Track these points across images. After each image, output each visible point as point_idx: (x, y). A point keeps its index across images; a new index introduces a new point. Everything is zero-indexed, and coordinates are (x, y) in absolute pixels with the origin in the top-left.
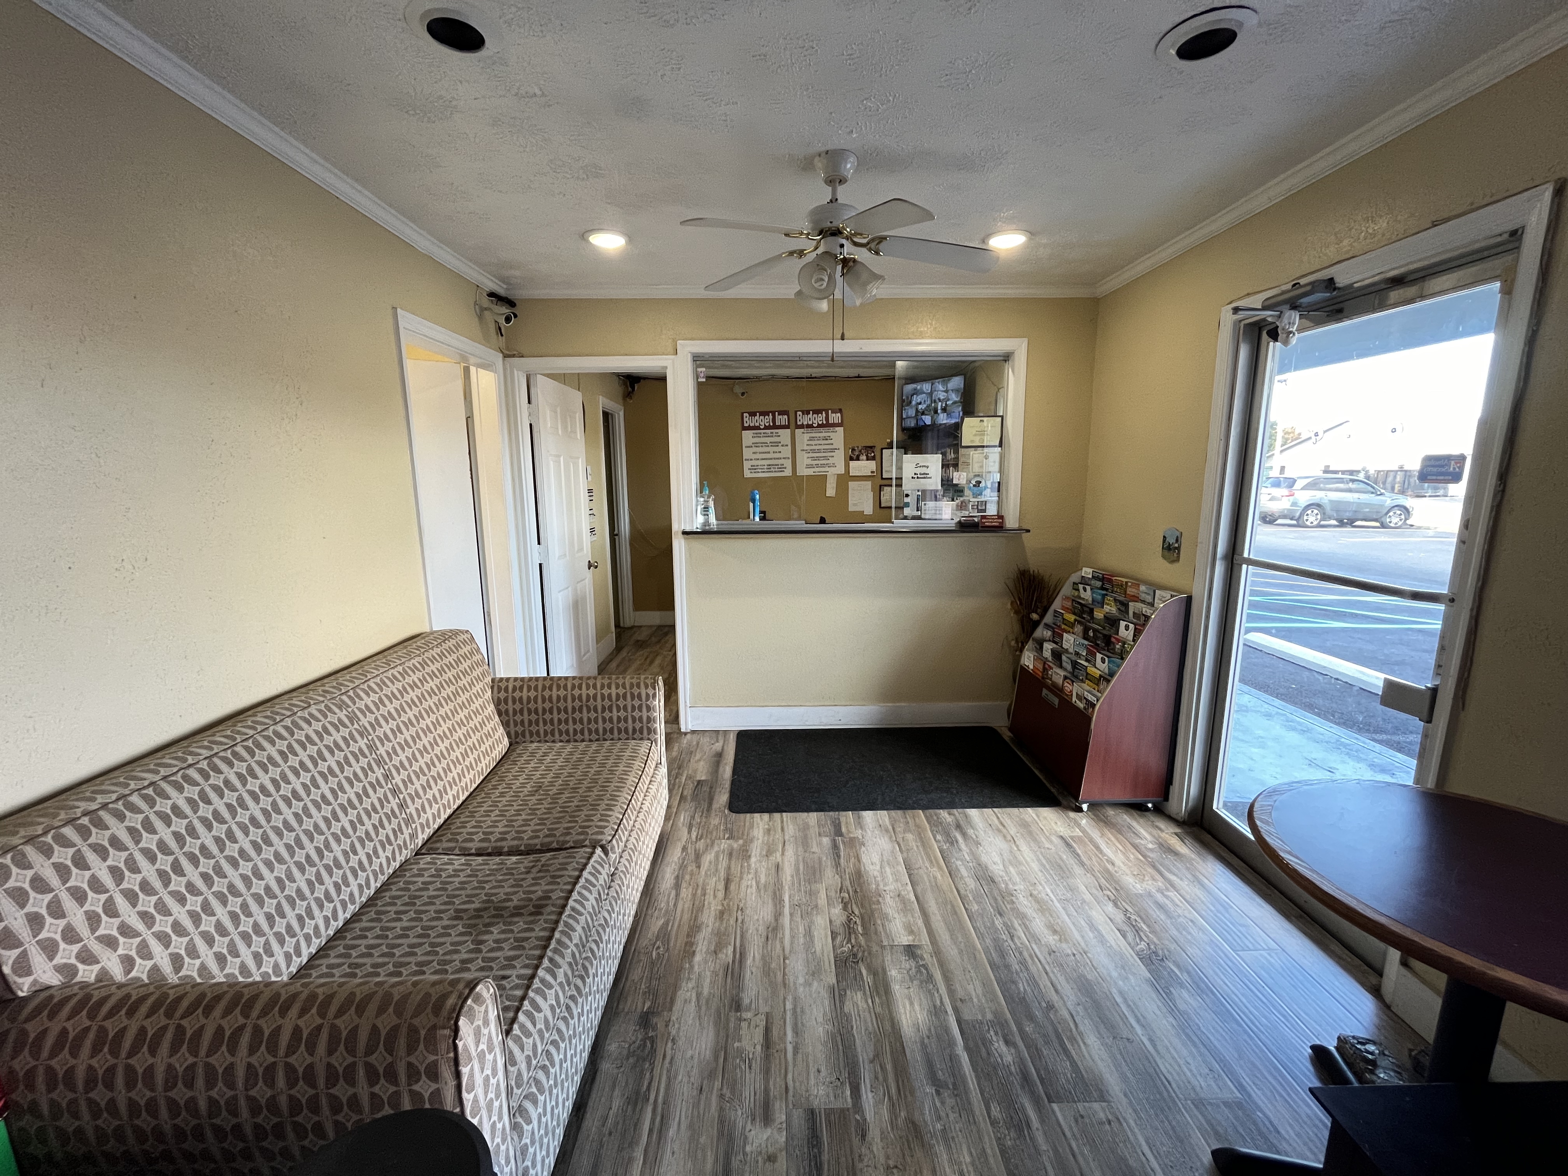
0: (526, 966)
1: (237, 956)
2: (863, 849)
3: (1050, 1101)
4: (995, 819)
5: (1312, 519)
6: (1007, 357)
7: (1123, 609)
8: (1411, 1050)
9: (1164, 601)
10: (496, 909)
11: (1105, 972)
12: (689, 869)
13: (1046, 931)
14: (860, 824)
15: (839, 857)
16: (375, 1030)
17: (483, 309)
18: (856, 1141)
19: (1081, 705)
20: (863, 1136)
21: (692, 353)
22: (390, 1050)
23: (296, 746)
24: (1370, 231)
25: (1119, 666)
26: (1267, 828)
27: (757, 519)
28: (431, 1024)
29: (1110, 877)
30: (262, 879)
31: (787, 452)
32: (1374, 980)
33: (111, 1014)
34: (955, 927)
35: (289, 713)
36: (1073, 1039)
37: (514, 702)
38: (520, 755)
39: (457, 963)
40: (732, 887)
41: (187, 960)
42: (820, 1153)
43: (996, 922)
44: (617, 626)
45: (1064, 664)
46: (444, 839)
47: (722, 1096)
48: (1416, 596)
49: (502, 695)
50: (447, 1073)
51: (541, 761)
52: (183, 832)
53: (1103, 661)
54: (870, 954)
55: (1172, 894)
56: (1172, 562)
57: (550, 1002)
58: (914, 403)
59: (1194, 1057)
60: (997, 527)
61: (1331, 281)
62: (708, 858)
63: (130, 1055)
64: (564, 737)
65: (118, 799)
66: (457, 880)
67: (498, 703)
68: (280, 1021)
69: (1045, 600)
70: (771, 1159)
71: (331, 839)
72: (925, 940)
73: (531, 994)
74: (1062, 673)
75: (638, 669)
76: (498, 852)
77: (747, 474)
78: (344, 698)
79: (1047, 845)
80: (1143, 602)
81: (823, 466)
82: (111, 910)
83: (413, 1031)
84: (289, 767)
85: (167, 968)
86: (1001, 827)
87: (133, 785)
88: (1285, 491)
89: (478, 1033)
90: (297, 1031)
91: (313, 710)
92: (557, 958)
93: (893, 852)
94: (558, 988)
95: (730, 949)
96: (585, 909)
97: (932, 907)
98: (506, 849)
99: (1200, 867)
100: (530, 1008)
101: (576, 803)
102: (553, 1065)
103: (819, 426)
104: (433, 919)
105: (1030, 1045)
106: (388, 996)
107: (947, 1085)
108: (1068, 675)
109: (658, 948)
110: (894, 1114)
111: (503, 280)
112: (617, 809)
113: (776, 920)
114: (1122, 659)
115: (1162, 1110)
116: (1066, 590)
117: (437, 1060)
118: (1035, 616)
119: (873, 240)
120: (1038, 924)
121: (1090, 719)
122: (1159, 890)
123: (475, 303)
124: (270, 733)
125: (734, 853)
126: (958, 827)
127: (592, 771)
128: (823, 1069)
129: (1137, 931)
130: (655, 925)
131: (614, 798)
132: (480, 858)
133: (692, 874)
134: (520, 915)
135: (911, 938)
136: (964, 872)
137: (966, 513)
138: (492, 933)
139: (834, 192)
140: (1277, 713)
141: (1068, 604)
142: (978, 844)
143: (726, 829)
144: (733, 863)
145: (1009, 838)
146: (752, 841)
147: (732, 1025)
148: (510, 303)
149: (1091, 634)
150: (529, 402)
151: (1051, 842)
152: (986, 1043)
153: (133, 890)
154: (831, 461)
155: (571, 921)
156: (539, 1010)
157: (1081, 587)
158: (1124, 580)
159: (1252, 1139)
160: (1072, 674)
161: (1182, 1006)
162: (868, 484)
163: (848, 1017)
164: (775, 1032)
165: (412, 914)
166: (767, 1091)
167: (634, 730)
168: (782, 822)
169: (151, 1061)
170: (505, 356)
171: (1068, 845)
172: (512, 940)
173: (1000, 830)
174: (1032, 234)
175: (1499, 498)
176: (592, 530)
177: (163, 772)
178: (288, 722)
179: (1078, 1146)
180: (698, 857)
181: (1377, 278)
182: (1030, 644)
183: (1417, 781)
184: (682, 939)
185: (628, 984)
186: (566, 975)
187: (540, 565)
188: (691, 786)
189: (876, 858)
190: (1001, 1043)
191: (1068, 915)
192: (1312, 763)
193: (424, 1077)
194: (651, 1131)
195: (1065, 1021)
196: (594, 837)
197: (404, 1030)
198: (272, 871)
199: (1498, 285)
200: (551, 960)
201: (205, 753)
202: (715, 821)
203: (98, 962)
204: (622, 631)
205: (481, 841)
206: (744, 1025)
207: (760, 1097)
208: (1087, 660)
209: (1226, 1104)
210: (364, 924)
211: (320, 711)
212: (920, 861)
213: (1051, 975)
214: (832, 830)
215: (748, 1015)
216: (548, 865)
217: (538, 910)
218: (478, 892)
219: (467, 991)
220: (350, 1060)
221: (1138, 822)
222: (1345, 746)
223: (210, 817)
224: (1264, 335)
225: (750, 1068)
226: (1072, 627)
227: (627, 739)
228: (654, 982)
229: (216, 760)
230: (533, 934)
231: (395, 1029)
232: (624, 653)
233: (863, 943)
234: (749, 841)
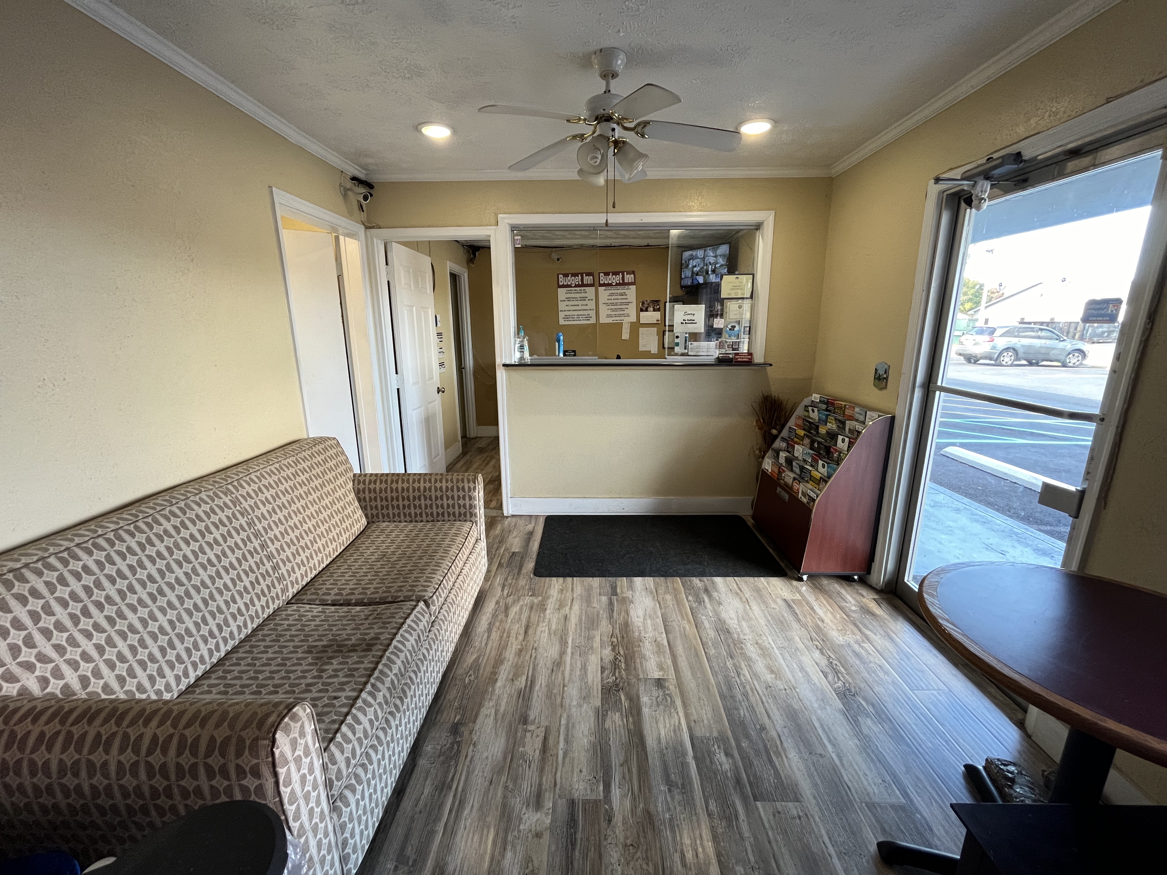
0: (353, 690)
1: (135, 677)
2: (632, 605)
3: (756, 799)
4: (735, 585)
5: (1007, 359)
6: (758, 226)
7: (841, 426)
8: (1044, 771)
9: (873, 420)
10: (338, 646)
11: (808, 703)
12: (500, 617)
13: (765, 671)
14: (631, 587)
15: (613, 611)
16: (212, 739)
17: (346, 190)
18: (604, 825)
19: (805, 500)
20: (610, 821)
21: (510, 224)
22: (223, 754)
23: (187, 522)
24: (1054, 109)
25: (835, 470)
26: (932, 600)
27: (561, 355)
28: (255, 736)
29: (819, 630)
30: (157, 620)
31: (592, 305)
32: (1020, 716)
33: (21, 720)
34: (696, 667)
35: (183, 498)
36: (778, 754)
37: (370, 492)
38: (373, 531)
39: (303, 685)
40: (530, 631)
41: (93, 680)
42: (575, 833)
43: (728, 663)
44: (464, 436)
45: (794, 468)
46: (309, 593)
47: (506, 787)
48: (1073, 416)
49: (361, 486)
50: (266, 771)
51: (388, 536)
52: (92, 585)
53: (824, 466)
54: (628, 684)
55: (866, 645)
56: (881, 389)
57: (369, 717)
58: (690, 266)
59: (871, 770)
60: (748, 362)
61: (1019, 154)
62: (514, 610)
63: (32, 752)
64: (408, 518)
65: (38, 560)
66: (313, 623)
67: (357, 492)
68: (142, 730)
69: (783, 419)
70: (538, 835)
71: (215, 592)
72: (671, 675)
73: (354, 711)
74: (792, 475)
75: (477, 469)
76: (348, 603)
77: (562, 322)
78: (230, 487)
79: (773, 606)
80: (857, 420)
81: (620, 315)
82: (29, 643)
83: (241, 741)
84: (181, 538)
85: (76, 685)
86: (739, 591)
87: (52, 550)
88: (987, 338)
89: (294, 744)
90: (155, 738)
91: (203, 495)
92: (379, 684)
93: (654, 608)
94: (377, 707)
95: (524, 678)
96: (405, 647)
97: (680, 650)
98: (353, 601)
99: (890, 625)
100: (351, 722)
101: (409, 568)
102: (371, 763)
103: (617, 284)
104: (291, 652)
105: (744, 757)
106: (225, 713)
107: (677, 785)
108: (797, 477)
109: (470, 676)
110: (634, 808)
111: (364, 167)
112: (440, 573)
113: (561, 657)
114: (838, 465)
115: (842, 810)
116: (799, 411)
117: (258, 763)
118: (774, 432)
119: (638, 124)
120: (760, 666)
121: (811, 511)
122: (857, 642)
123: (340, 185)
124: (166, 512)
125: (535, 607)
126: (706, 590)
127: (425, 544)
128: (584, 770)
129: (837, 672)
130: (470, 659)
131: (438, 565)
132: (333, 608)
133: (501, 622)
134: (355, 651)
135: (661, 673)
136: (707, 624)
137: (723, 351)
138: (332, 664)
139: (608, 85)
140: (965, 508)
141: (800, 422)
142: (720, 604)
143: (530, 589)
144: (533, 614)
145: (744, 600)
146: (548, 598)
147: (519, 734)
148: (369, 185)
149: (816, 445)
150: (387, 264)
151: (776, 603)
152: (711, 754)
153: (48, 628)
154: (626, 312)
155: (393, 657)
156: (359, 723)
157: (810, 408)
158: (844, 403)
159: (911, 835)
160: (800, 476)
161: (866, 731)
162: (654, 330)
163: (607, 731)
164: (551, 741)
165: (276, 648)
166: (540, 785)
167: (460, 514)
168: (573, 584)
169: (47, 756)
170: (367, 228)
171: (789, 606)
172: (346, 670)
173: (738, 594)
174: (776, 122)
175: (1146, 335)
176: (442, 364)
177: (77, 540)
178: (182, 504)
179: (774, 835)
180: (507, 608)
181: (1058, 150)
182: (770, 453)
183: (1064, 564)
184: (489, 669)
185: (445, 702)
186: (384, 696)
187: (398, 389)
188: (507, 555)
189: (641, 613)
190: (722, 754)
191: (784, 659)
192: (989, 547)
193: (249, 776)
194: (451, 811)
195: (773, 740)
196: (419, 593)
197: (234, 741)
198: (165, 615)
199: (1159, 153)
200: (373, 686)
201: (113, 527)
202: (522, 582)
203: (19, 681)
204: (467, 440)
205: (336, 594)
206: (528, 735)
207: (535, 788)
208: (812, 466)
209: (893, 806)
210: (240, 655)
211: (209, 496)
212: (675, 617)
213: (766, 705)
214: (610, 591)
215: (531, 728)
216: (382, 614)
217: (369, 647)
218: (327, 632)
219: (286, 711)
220: (193, 760)
221: (846, 590)
222: (1016, 534)
223: (115, 575)
224: (963, 205)
225: (529, 767)
226: (802, 440)
227: (455, 521)
228: (465, 702)
229: (121, 532)
230: (362, 666)
231: (228, 738)
232: (468, 457)
233: (624, 676)
234: (546, 598)
